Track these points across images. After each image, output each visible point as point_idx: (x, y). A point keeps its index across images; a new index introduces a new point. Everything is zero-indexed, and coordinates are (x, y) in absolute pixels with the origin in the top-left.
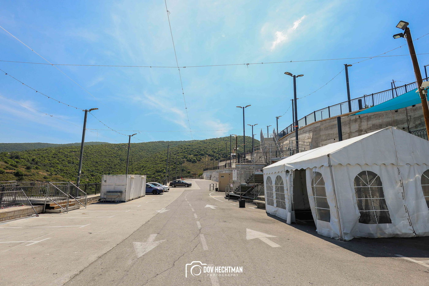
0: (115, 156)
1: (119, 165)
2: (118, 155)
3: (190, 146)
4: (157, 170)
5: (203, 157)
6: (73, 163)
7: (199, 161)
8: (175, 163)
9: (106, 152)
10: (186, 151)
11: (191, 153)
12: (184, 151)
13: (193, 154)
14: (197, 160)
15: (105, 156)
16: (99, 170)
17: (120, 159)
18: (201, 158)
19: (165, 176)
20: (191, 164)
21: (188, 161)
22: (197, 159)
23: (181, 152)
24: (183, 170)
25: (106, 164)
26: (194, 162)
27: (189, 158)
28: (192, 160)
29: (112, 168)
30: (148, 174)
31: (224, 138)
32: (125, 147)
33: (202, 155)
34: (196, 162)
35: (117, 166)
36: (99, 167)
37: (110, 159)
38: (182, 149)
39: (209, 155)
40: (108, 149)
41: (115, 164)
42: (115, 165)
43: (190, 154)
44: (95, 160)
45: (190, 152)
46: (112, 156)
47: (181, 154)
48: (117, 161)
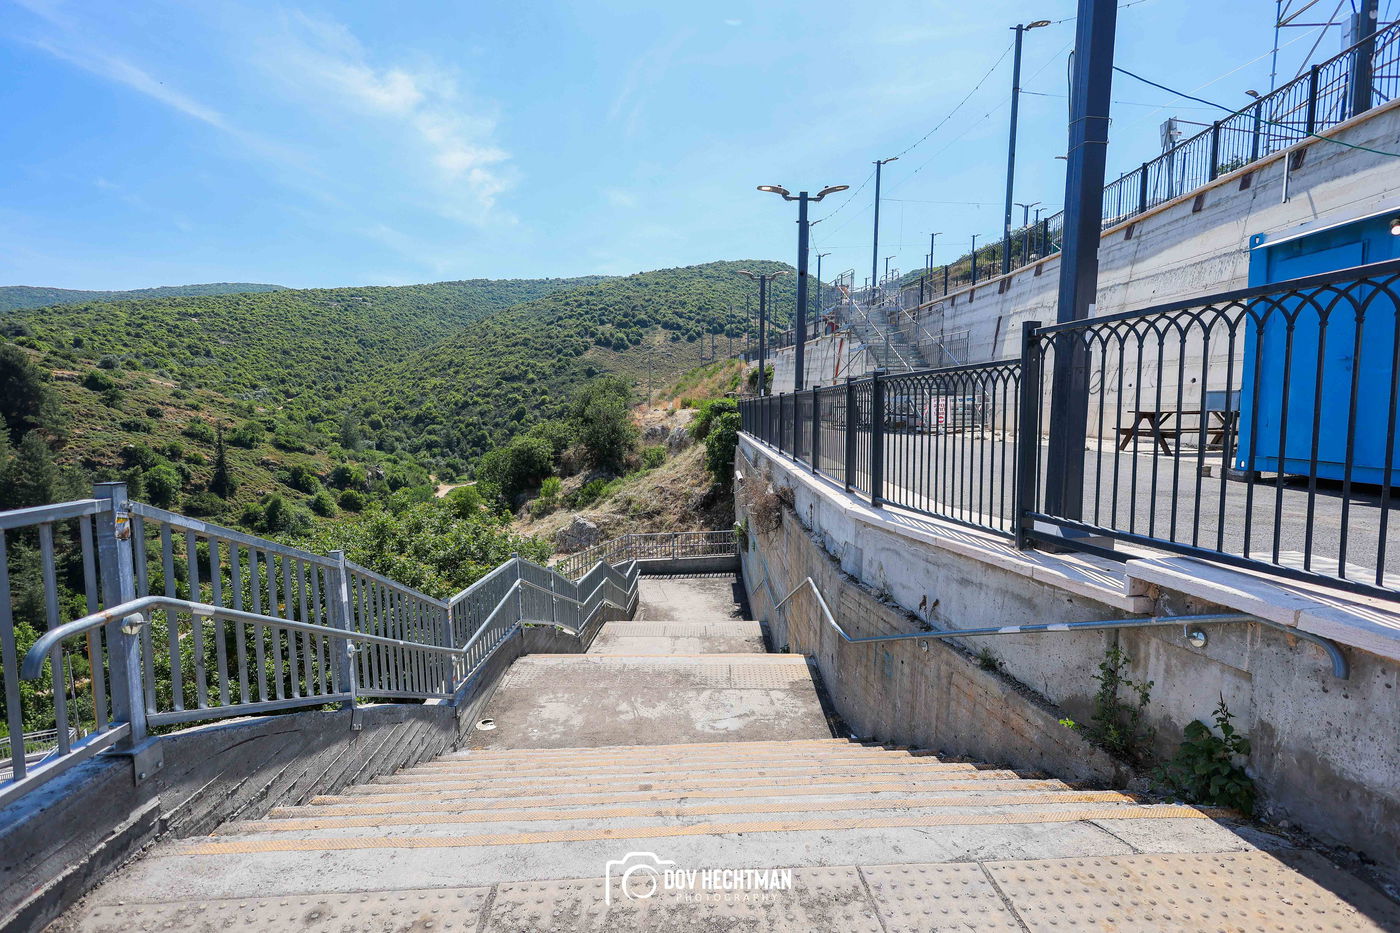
0: (341, 331)
1: (362, 362)
2: (347, 328)
3: (592, 294)
4: (504, 372)
5: (647, 332)
6: (208, 354)
7: (637, 342)
8: (559, 351)
9: (306, 318)
10: (587, 313)
11: (603, 318)
12: (579, 310)
13: (610, 321)
14: (630, 341)
15: (308, 333)
16: (304, 378)
17: (360, 342)
18: (641, 335)
19: (534, 391)
20: (613, 355)
21: (598, 343)
22: (627, 336)
23: (571, 317)
24: (590, 373)
25: (319, 359)
26: (620, 346)
27: (603, 334)
28: (614, 341)
29: (341, 371)
30: (480, 387)
31: (700, 267)
32: (364, 300)
33: (643, 324)
34: (626, 348)
35: (357, 365)
36: (299, 368)
37: (326, 342)
38: (567, 304)
39: (666, 326)
40: (309, 308)
41: (348, 356)
42: (348, 361)
43: (602, 323)
44: (278, 343)
45: (600, 315)
46: (329, 332)
47: (571, 322)
48: (351, 348)
